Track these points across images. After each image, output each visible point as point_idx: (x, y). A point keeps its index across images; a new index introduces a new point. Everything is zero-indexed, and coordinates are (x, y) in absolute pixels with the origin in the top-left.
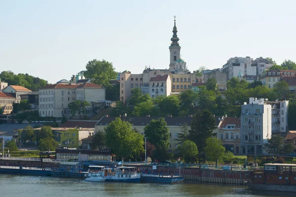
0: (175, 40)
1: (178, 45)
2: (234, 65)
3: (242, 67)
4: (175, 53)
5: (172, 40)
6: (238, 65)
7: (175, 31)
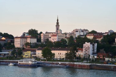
0: (58, 23)
1: (58, 25)
2: (76, 31)
3: (79, 32)
4: (58, 27)
5: (57, 23)
6: (77, 31)
7: (58, 20)
